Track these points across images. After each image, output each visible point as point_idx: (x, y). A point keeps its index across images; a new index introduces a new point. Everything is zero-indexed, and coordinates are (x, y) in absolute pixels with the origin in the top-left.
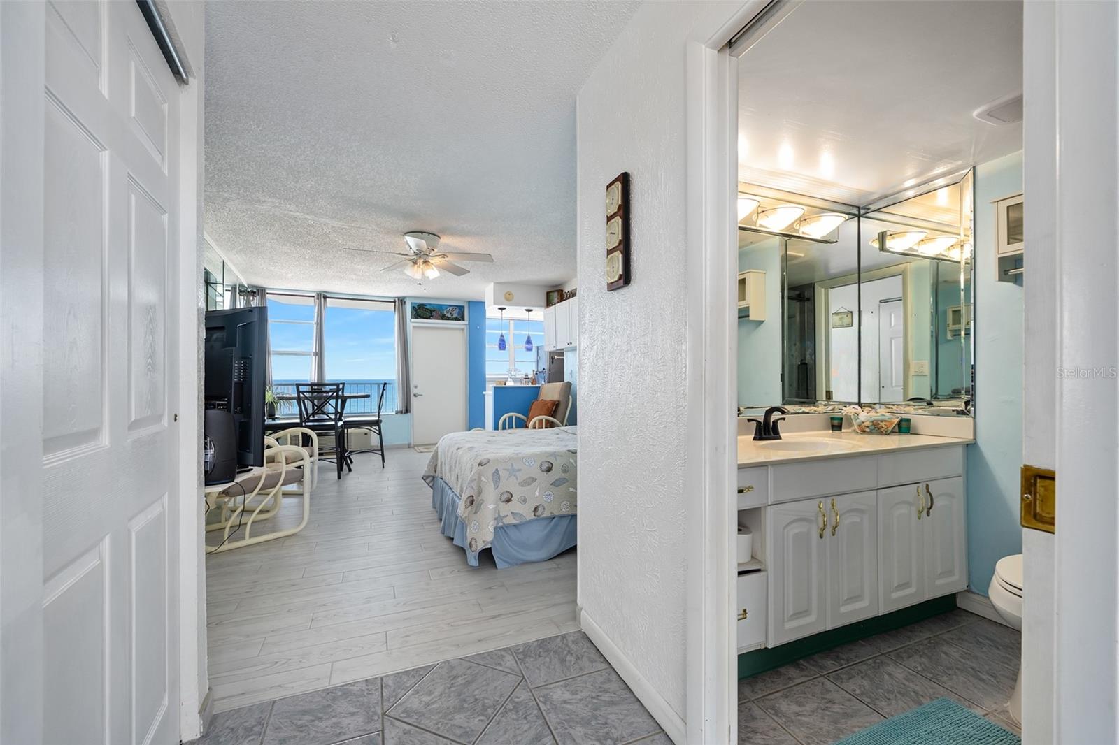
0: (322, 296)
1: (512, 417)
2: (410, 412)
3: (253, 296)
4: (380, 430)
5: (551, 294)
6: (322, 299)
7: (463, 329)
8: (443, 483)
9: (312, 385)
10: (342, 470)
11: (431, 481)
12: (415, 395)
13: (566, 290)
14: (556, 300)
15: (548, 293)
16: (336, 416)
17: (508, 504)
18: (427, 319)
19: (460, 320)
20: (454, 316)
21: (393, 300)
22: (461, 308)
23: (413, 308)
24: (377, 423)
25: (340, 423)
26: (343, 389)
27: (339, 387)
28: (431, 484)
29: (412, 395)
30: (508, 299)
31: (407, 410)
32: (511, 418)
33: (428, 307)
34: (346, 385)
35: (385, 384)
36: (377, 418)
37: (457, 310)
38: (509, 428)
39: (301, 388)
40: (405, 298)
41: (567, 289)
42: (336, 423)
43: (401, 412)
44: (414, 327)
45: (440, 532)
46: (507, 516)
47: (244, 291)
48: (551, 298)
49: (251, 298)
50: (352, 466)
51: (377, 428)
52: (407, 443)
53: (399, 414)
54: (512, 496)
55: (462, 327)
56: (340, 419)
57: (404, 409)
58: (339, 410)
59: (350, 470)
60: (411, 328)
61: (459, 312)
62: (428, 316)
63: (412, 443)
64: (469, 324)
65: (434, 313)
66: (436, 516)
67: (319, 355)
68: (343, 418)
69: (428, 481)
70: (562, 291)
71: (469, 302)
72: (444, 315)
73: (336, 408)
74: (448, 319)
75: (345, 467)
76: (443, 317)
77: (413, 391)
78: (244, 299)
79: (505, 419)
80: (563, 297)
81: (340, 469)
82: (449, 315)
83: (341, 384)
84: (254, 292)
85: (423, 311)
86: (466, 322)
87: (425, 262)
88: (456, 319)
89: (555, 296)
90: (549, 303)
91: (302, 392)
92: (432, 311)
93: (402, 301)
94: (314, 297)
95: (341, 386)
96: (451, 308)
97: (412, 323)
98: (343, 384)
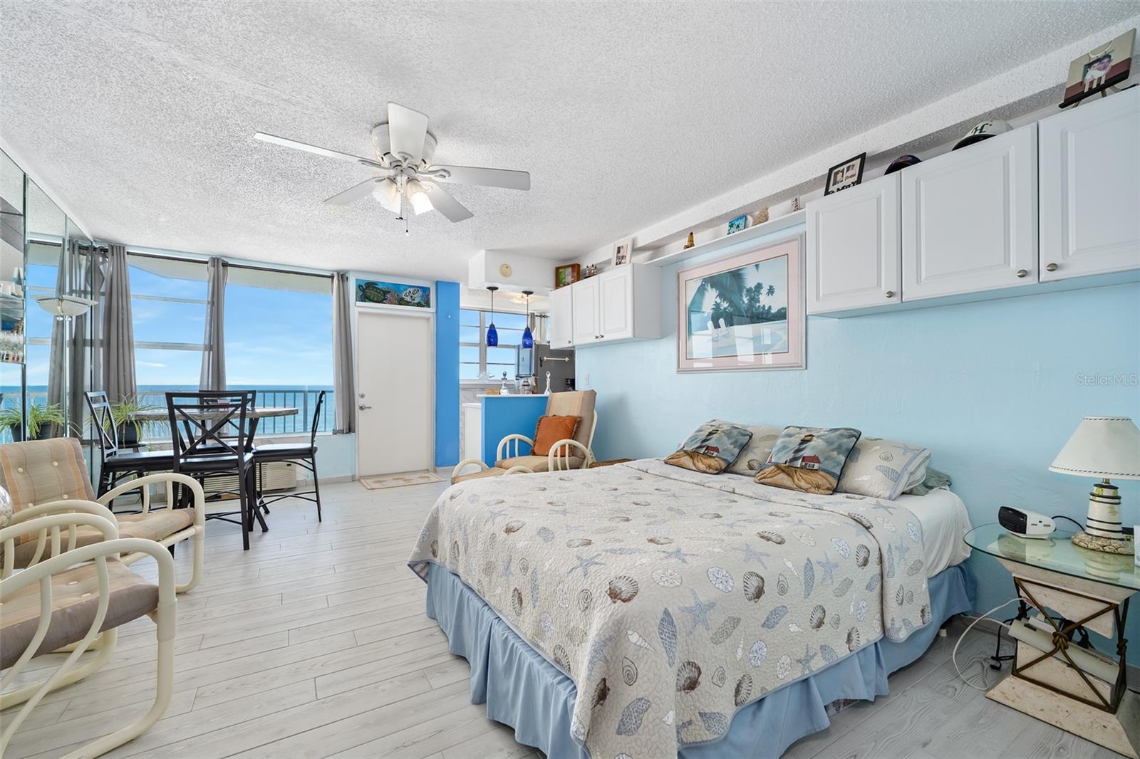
0: (221, 264)
1: (514, 440)
2: (354, 432)
3: (105, 256)
4: (313, 464)
5: (561, 270)
6: (221, 267)
7: (428, 319)
8: (460, 586)
9: (201, 395)
10: (252, 530)
11: (423, 569)
12: (361, 408)
13: (584, 267)
14: (569, 279)
15: (557, 269)
16: (241, 441)
17: (692, 693)
18: (379, 302)
19: (423, 306)
20: (417, 301)
21: (329, 274)
22: (426, 291)
23: (359, 287)
24: (309, 453)
25: (248, 456)
26: (253, 400)
27: (246, 397)
28: (423, 574)
29: (357, 408)
30: (505, 275)
31: (350, 429)
32: (512, 441)
33: (380, 286)
34: (257, 394)
35: (323, 392)
36: (309, 445)
37: (420, 293)
38: (511, 457)
39: (176, 401)
40: (347, 271)
41: (586, 264)
42: (241, 457)
43: (342, 432)
44: (360, 313)
45: (468, 698)
46: (690, 722)
47: (87, 248)
48: (562, 277)
49: (101, 259)
50: (267, 520)
51: (310, 460)
52: (350, 474)
53: (339, 436)
54: (700, 673)
55: (428, 315)
56: (248, 449)
57: (346, 427)
58: (247, 432)
59: (265, 529)
60: (357, 314)
61: (422, 297)
62: (380, 299)
63: (357, 474)
64: (437, 312)
65: (388, 296)
66: (443, 647)
67: (215, 349)
68: (253, 446)
69: (418, 569)
70: (579, 266)
71: (437, 282)
72: (402, 299)
73: (241, 428)
74: (408, 304)
75: (256, 522)
76: (401, 302)
77: (359, 402)
78: (87, 260)
79: (506, 444)
80: (579, 273)
81: (247, 527)
82: (408, 299)
83: (250, 392)
84: (106, 251)
85: (371, 292)
86: (432, 309)
87: (411, 180)
88: (419, 305)
89: (568, 275)
90: (559, 283)
91: (179, 407)
92: (385, 293)
93: (343, 277)
94: (207, 263)
95: (250, 396)
96: (412, 290)
97: (357, 308)
98: (254, 393)
